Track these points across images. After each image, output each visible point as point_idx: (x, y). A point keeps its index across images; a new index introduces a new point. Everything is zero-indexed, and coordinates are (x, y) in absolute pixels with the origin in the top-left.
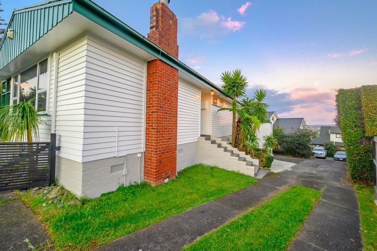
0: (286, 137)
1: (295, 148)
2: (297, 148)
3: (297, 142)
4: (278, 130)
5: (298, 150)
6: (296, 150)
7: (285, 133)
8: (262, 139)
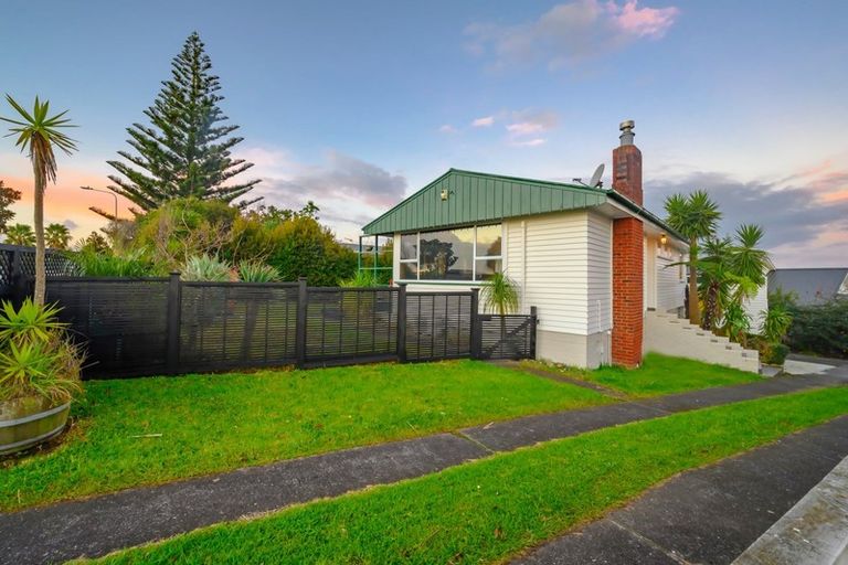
0: (802, 313)
1: (826, 338)
2: (833, 337)
3: (834, 324)
4: (780, 298)
5: (838, 344)
6: (831, 341)
7: (798, 305)
8: (756, 317)
